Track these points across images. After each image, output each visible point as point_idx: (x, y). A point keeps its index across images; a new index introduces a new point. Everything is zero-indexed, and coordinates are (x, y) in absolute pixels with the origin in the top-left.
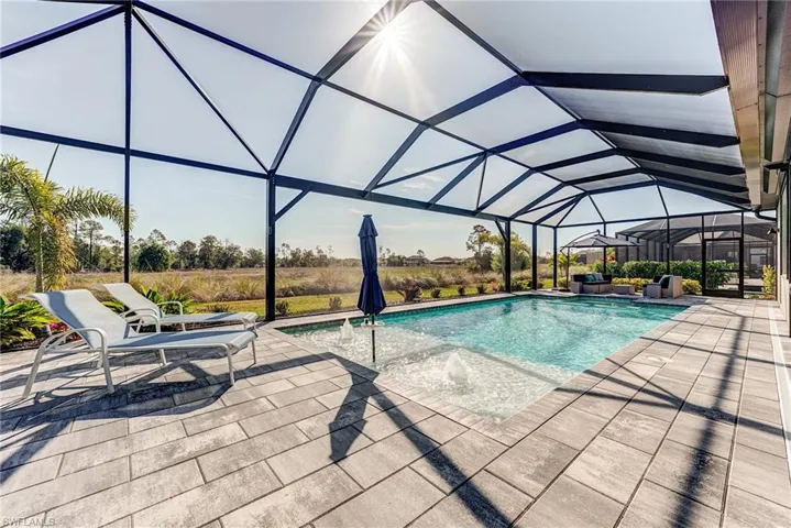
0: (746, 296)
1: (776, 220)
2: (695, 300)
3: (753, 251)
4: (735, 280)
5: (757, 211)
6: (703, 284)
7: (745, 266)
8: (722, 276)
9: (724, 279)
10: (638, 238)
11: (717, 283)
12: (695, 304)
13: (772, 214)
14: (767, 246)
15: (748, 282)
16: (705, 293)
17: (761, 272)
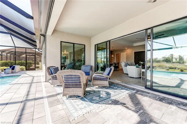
0: (36, 69)
1: (42, 52)
2: (23, 72)
3: (38, 59)
4: (34, 65)
5: (38, 49)
6: (26, 67)
7: (36, 62)
8: (31, 65)
9: (32, 66)
10: (7, 53)
11: (30, 66)
12: (23, 74)
13: (41, 50)
14: (40, 58)
15: (37, 66)
16: (26, 70)
17: (39, 63)
